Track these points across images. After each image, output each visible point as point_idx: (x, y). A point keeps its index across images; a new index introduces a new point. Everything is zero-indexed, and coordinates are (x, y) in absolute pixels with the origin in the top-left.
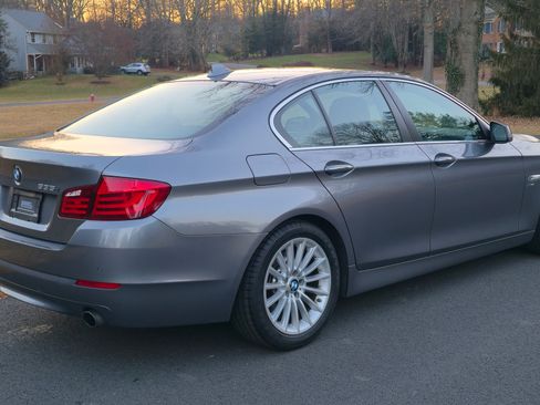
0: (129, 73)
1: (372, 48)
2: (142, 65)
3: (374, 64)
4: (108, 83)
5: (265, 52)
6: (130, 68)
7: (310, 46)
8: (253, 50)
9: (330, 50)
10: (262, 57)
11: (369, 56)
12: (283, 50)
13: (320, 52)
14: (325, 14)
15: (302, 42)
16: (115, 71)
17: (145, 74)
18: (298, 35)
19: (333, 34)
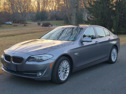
0: (7, 24)
1: (64, 20)
2: (10, 22)
3: (65, 23)
4: (1, 26)
5: (41, 20)
6: (7, 23)
7: (51, 19)
8: (38, 19)
9: (55, 20)
10: (40, 21)
11: (63, 21)
12: (45, 20)
13: (53, 20)
14: (54, 12)
15: (49, 18)
16: (4, 24)
17: (11, 24)
18: (48, 16)
19: (56, 16)
